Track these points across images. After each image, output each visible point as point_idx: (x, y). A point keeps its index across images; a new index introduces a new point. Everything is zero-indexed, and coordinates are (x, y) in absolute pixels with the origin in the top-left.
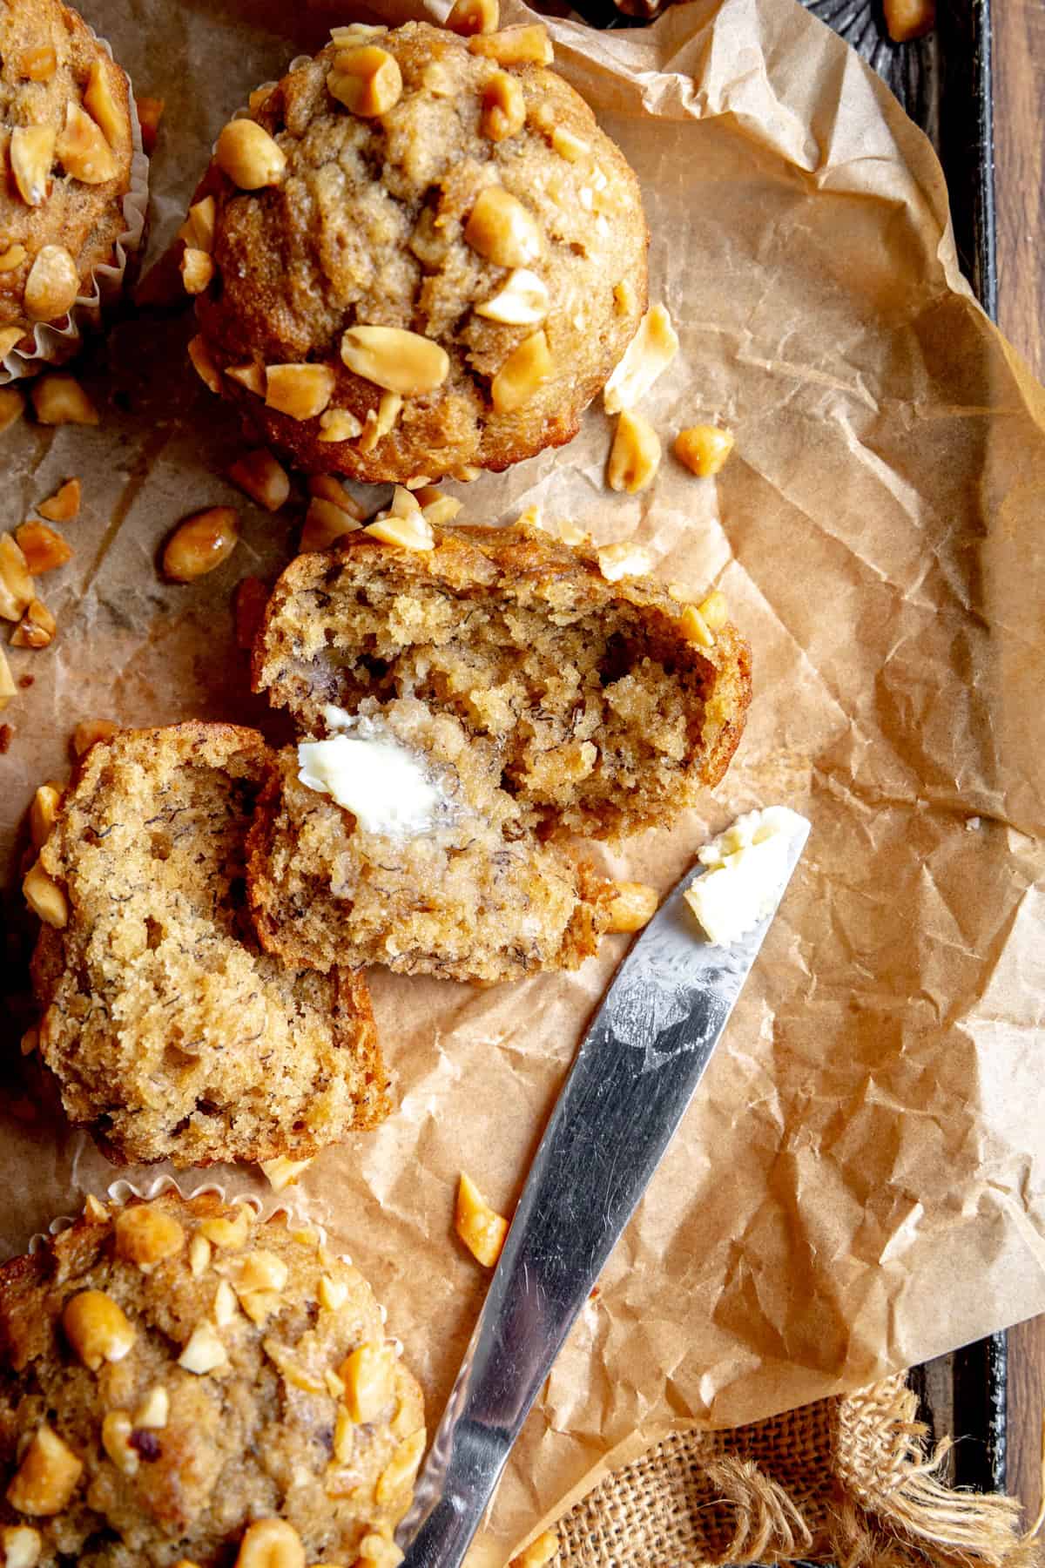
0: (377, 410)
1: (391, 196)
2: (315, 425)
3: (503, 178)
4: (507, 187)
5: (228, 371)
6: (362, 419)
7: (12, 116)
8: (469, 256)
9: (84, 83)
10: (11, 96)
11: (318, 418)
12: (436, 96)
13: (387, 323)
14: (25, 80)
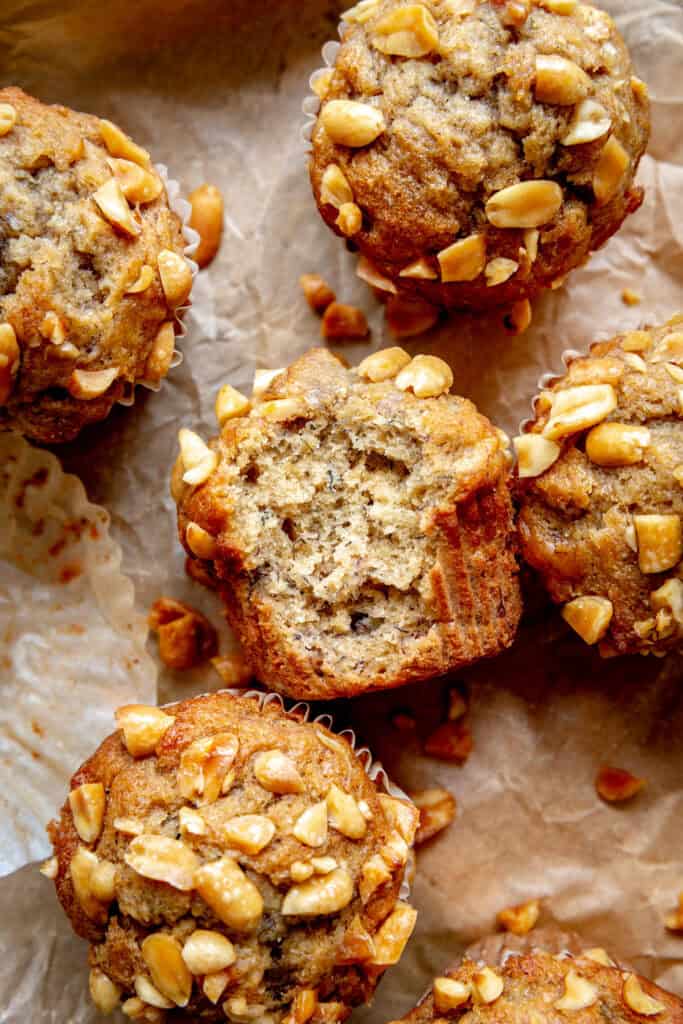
0: (524, 246)
1: (473, 98)
2: (483, 278)
3: (536, 46)
4: (542, 51)
5: (403, 274)
6: (515, 258)
7: (82, 191)
8: (545, 109)
9: (102, 143)
10: (73, 179)
11: (482, 274)
12: (463, 17)
13: (509, 183)
14: (72, 164)
